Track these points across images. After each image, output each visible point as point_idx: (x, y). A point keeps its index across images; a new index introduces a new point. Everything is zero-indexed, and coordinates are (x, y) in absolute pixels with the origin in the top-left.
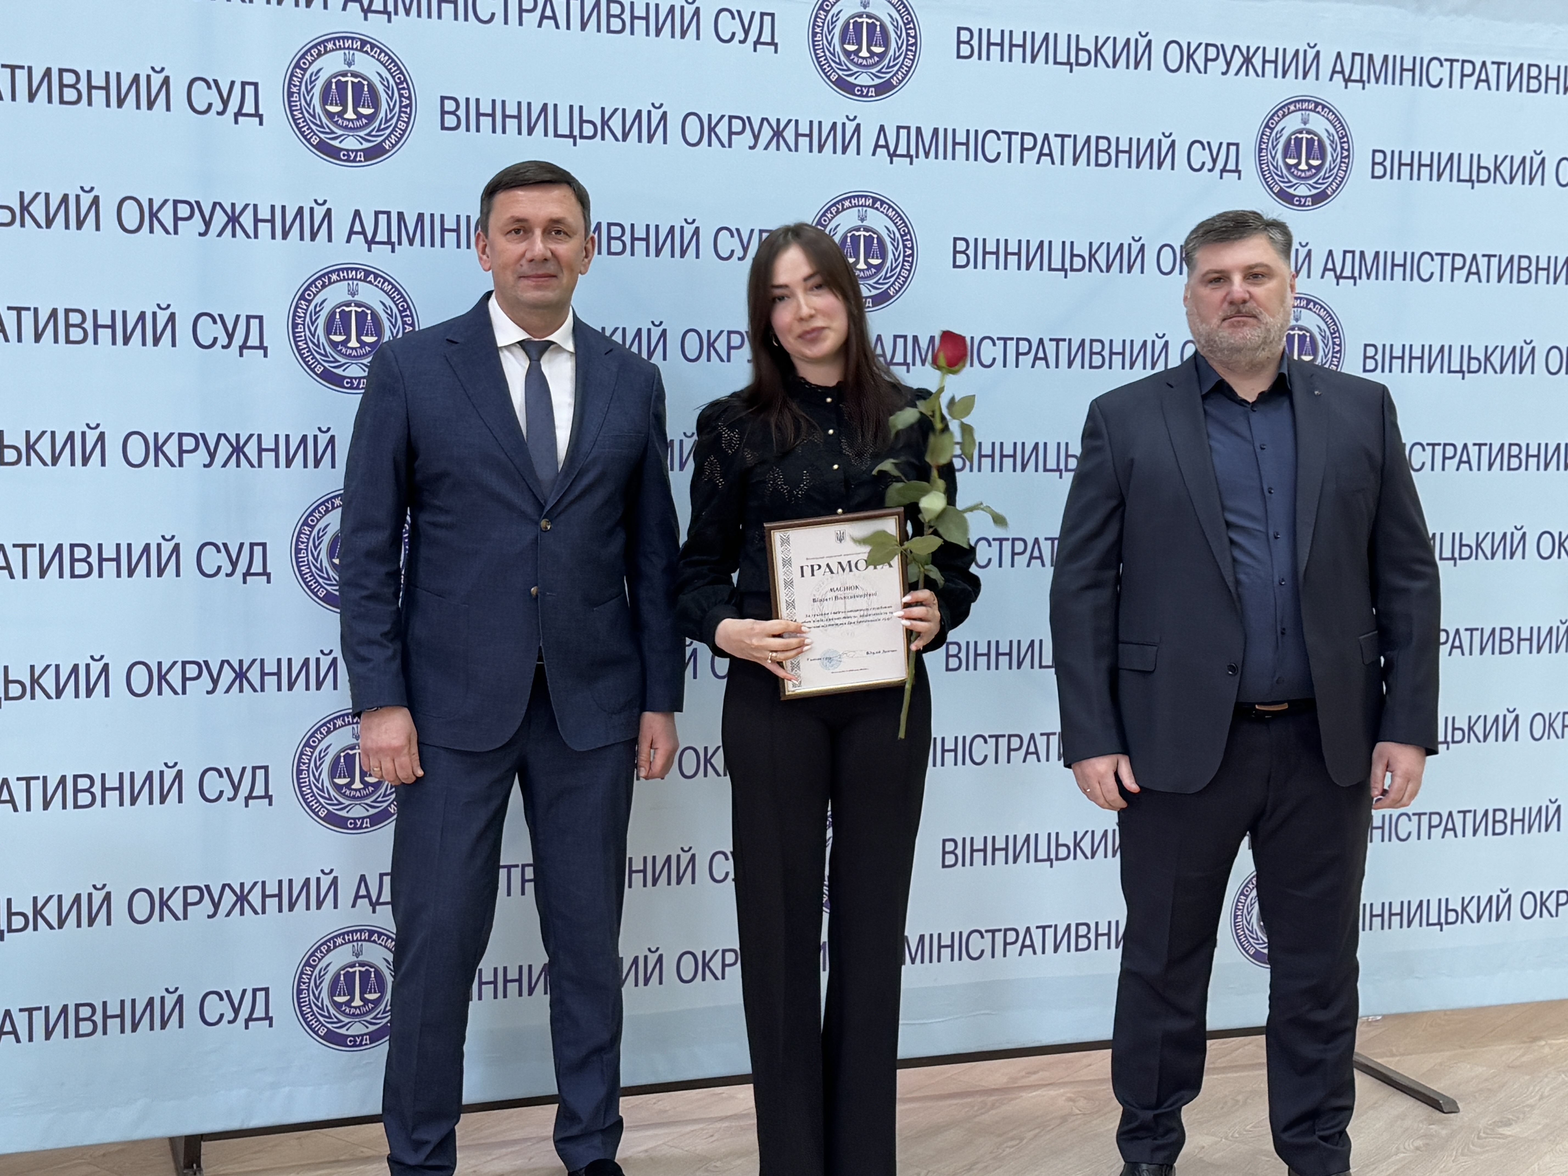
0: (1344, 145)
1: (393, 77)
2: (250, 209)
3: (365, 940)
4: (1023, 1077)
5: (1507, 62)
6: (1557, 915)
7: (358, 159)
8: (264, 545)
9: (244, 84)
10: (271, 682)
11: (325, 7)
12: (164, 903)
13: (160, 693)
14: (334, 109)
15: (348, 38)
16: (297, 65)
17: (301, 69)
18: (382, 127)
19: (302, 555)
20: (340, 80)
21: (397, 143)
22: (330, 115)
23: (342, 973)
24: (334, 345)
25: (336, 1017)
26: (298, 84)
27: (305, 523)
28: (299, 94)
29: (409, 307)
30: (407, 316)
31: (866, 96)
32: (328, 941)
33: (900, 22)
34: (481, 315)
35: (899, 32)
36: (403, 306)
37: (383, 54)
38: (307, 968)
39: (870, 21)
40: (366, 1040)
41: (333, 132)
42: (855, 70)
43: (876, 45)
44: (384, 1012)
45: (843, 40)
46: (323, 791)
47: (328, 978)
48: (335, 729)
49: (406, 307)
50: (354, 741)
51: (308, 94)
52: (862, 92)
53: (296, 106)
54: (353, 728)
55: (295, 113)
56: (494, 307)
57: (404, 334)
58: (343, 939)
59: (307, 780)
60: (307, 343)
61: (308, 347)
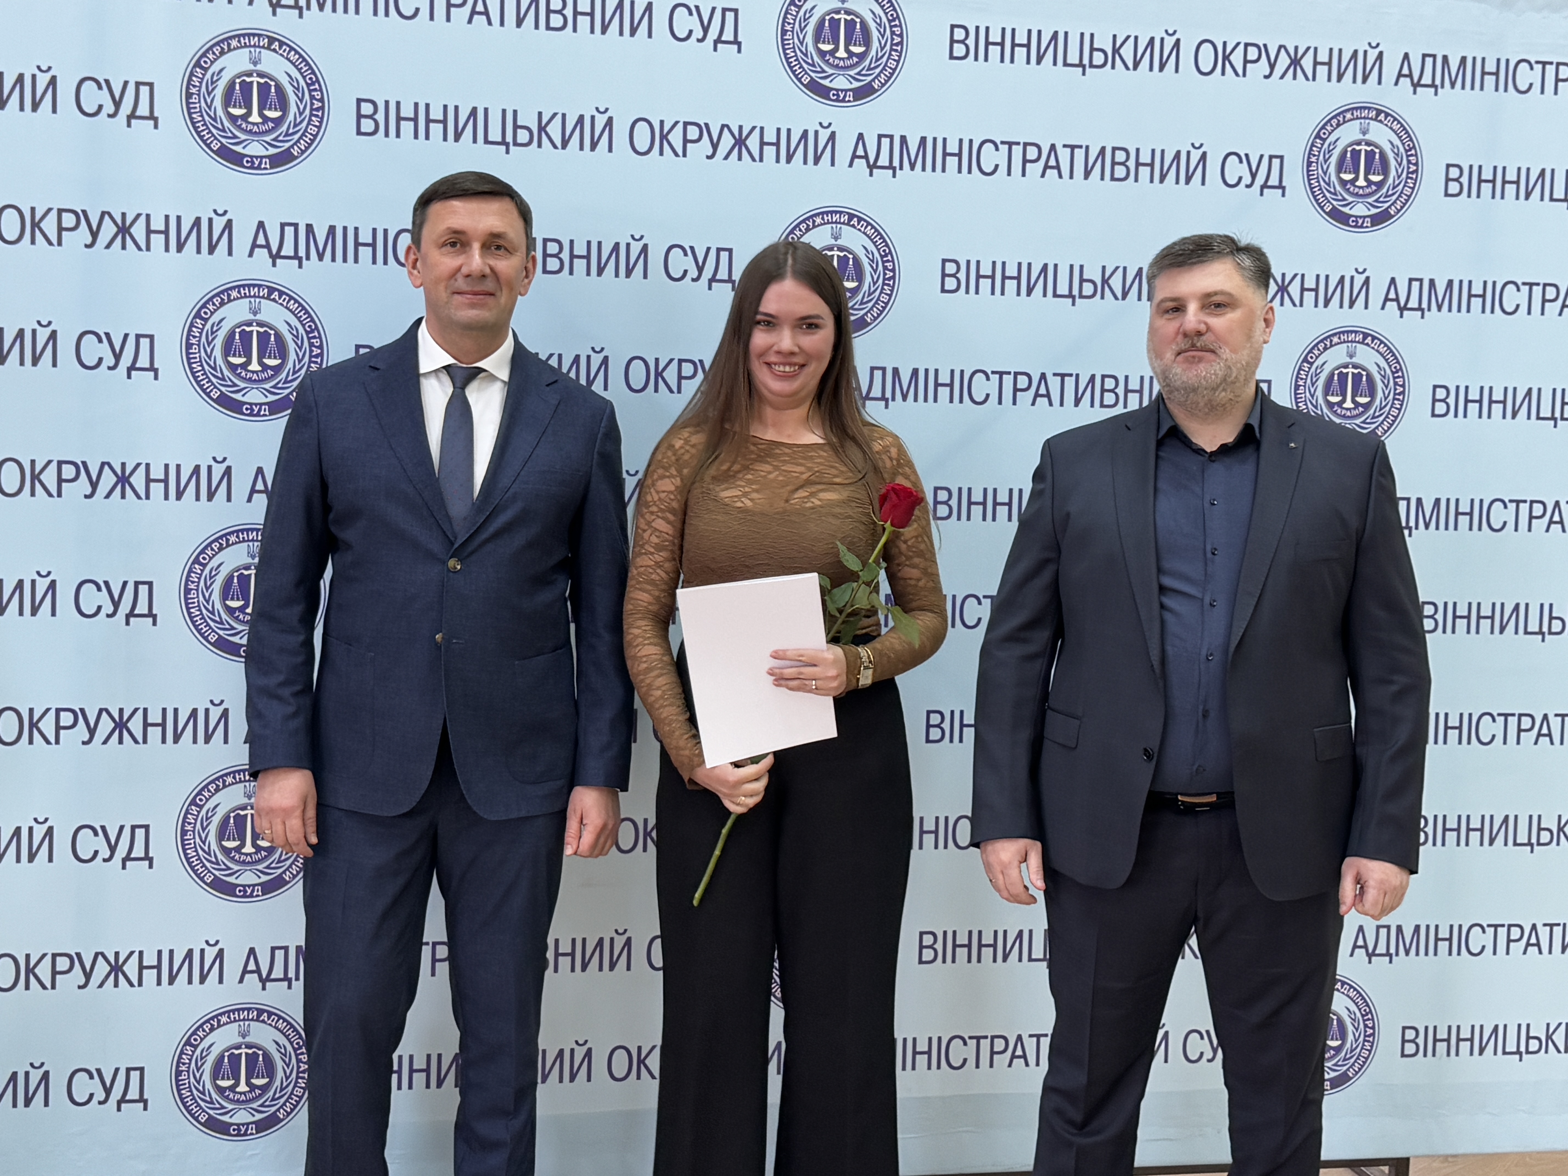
0: (1411, 158)
1: (304, 78)
2: (143, 219)
3: (252, 1020)
7: (263, 166)
8: (150, 584)
9: (138, 84)
10: (154, 733)
11: (230, 1)
12: (30, 971)
13: (31, 742)
14: (237, 112)
15: (254, 35)
16: (198, 64)
17: (202, 68)
18: (291, 131)
19: (192, 596)
20: (244, 80)
21: (307, 148)
22: (233, 119)
23: (227, 1054)
24: (233, 367)
25: (219, 1103)
26: (198, 85)
27: (196, 561)
28: (199, 95)
29: (317, 328)
30: (315, 338)
31: (843, 101)
32: (212, 1019)
33: (884, 19)
34: (409, 341)
35: (882, 30)
36: (310, 327)
37: (293, 53)
38: (188, 1047)
39: (849, 18)
40: (252, 1129)
41: (235, 137)
42: (830, 71)
43: (855, 45)
44: (273, 1099)
45: (818, 38)
46: (209, 854)
47: (211, 1060)
48: (225, 787)
49: (314, 327)
50: (246, 801)
51: (209, 95)
52: (838, 96)
53: (195, 107)
54: (245, 786)
55: (194, 115)
56: (423, 331)
57: (311, 357)
58: (229, 1017)
59: (192, 841)
60: (201, 365)
61: (204, 369)
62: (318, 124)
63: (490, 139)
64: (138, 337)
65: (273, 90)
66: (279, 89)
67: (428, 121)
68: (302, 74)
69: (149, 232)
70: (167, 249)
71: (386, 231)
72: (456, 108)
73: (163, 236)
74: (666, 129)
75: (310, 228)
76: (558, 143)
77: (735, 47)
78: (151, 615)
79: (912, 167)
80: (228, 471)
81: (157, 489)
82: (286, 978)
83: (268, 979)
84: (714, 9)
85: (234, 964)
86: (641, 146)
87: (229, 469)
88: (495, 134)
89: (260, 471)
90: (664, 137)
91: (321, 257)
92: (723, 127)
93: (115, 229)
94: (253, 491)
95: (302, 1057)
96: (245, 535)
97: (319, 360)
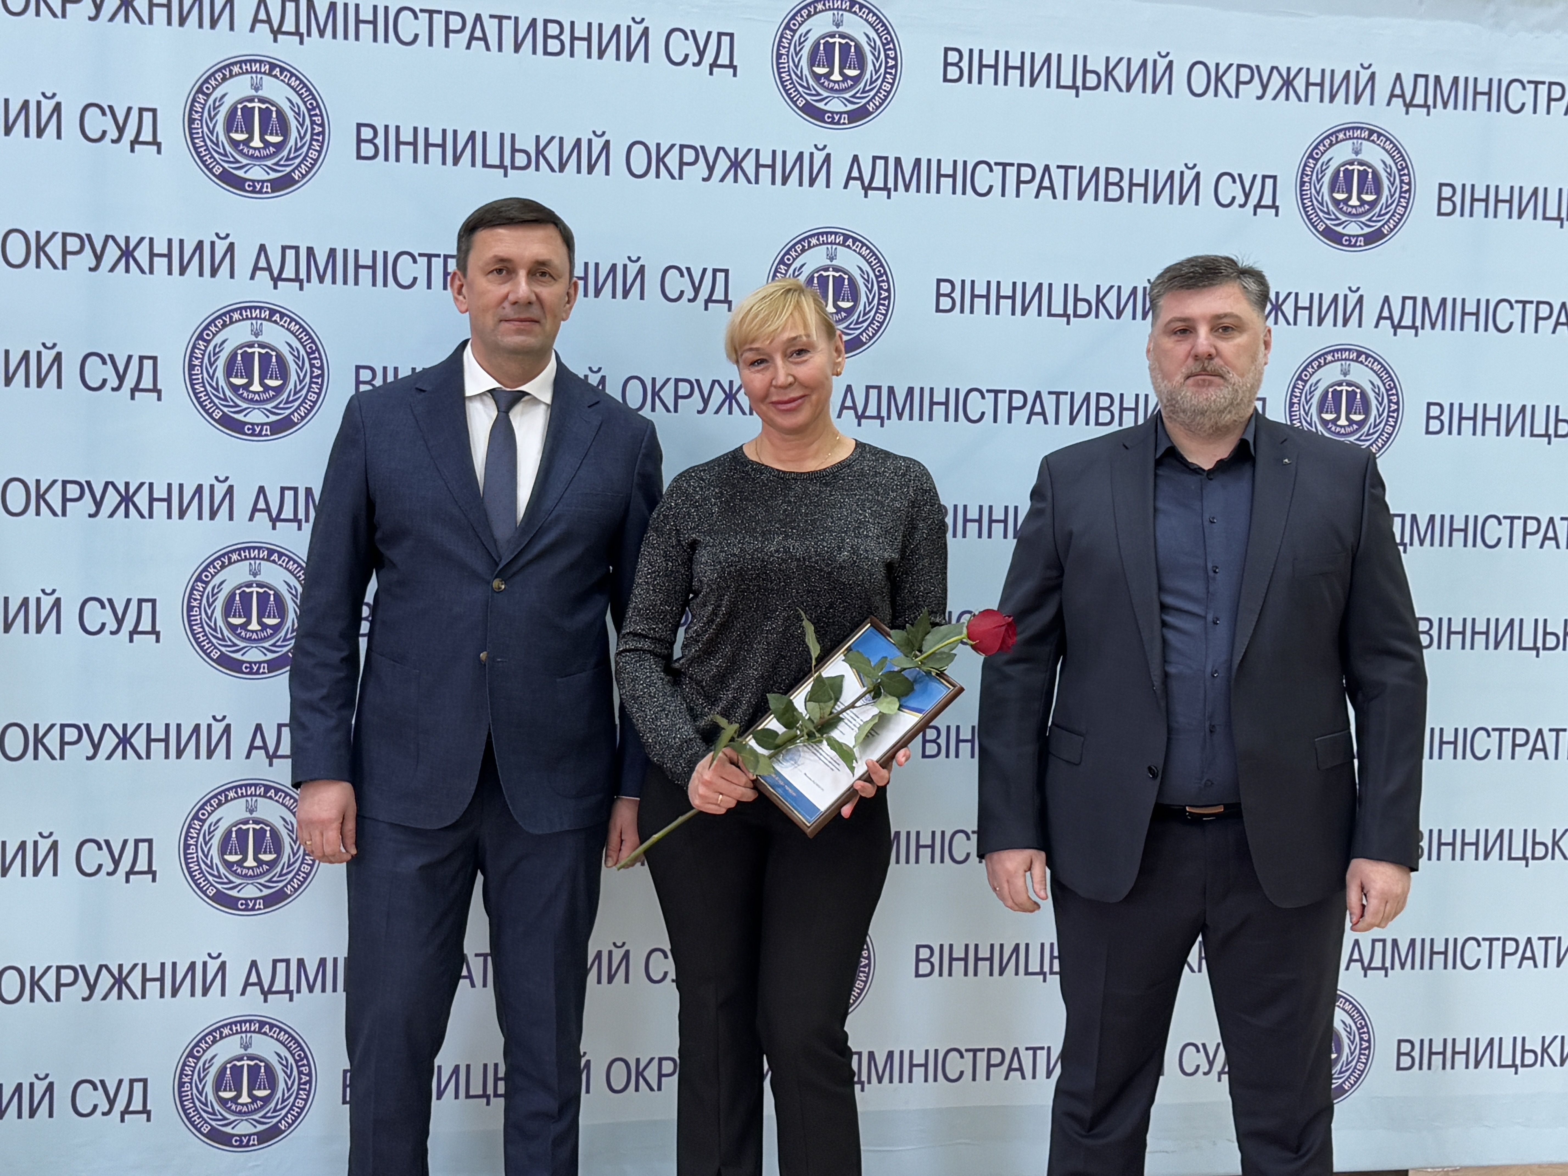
0: (1404, 178)
1: (305, 103)
2: (146, 243)
3: (254, 1032)
7: (265, 190)
8: (153, 602)
9: (141, 110)
10: (158, 748)
11: (232, 28)
12: (35, 983)
13: (36, 757)
14: (239, 137)
15: (255, 61)
16: (200, 90)
17: (204, 94)
18: (292, 156)
19: (194, 613)
20: (245, 106)
21: (308, 173)
22: (235, 144)
23: (229, 1066)
24: (235, 388)
25: (221, 1114)
26: (200, 110)
27: (199, 579)
28: (201, 120)
29: (317, 349)
30: (315, 358)
31: (838, 123)
32: (215, 1030)
33: (878, 42)
34: (454, 363)
35: (876, 54)
36: (311, 348)
37: (293, 79)
38: (190, 1059)
39: (843, 41)
40: (254, 1140)
41: (237, 161)
42: (825, 94)
43: (850, 68)
44: (275, 1111)
45: (812, 62)
46: (211, 868)
47: (213, 1071)
48: (227, 801)
49: (314, 348)
50: (248, 815)
51: (211, 121)
52: (833, 118)
53: (198, 133)
54: (247, 801)
55: (196, 141)
56: (468, 355)
57: (311, 377)
58: (231, 1029)
59: (195, 855)
60: (204, 386)
61: (206, 390)
62: (318, 148)
63: (488, 163)
64: (141, 358)
65: (274, 115)
66: (280, 113)
67: (427, 145)
68: (302, 99)
69: (152, 255)
70: (170, 272)
71: (385, 253)
72: (455, 132)
73: (166, 259)
74: (663, 152)
75: (310, 251)
76: (556, 166)
77: (731, 70)
78: (154, 632)
79: (907, 189)
80: (230, 490)
81: (160, 508)
82: (288, 991)
83: (270, 991)
84: (709, 34)
85: (236, 977)
86: (638, 169)
87: (231, 488)
88: (493, 158)
89: (261, 490)
90: (660, 160)
91: (321, 279)
92: (719, 149)
93: (119, 253)
94: (255, 510)
95: (303, 1068)
96: (247, 554)
97: (320, 381)
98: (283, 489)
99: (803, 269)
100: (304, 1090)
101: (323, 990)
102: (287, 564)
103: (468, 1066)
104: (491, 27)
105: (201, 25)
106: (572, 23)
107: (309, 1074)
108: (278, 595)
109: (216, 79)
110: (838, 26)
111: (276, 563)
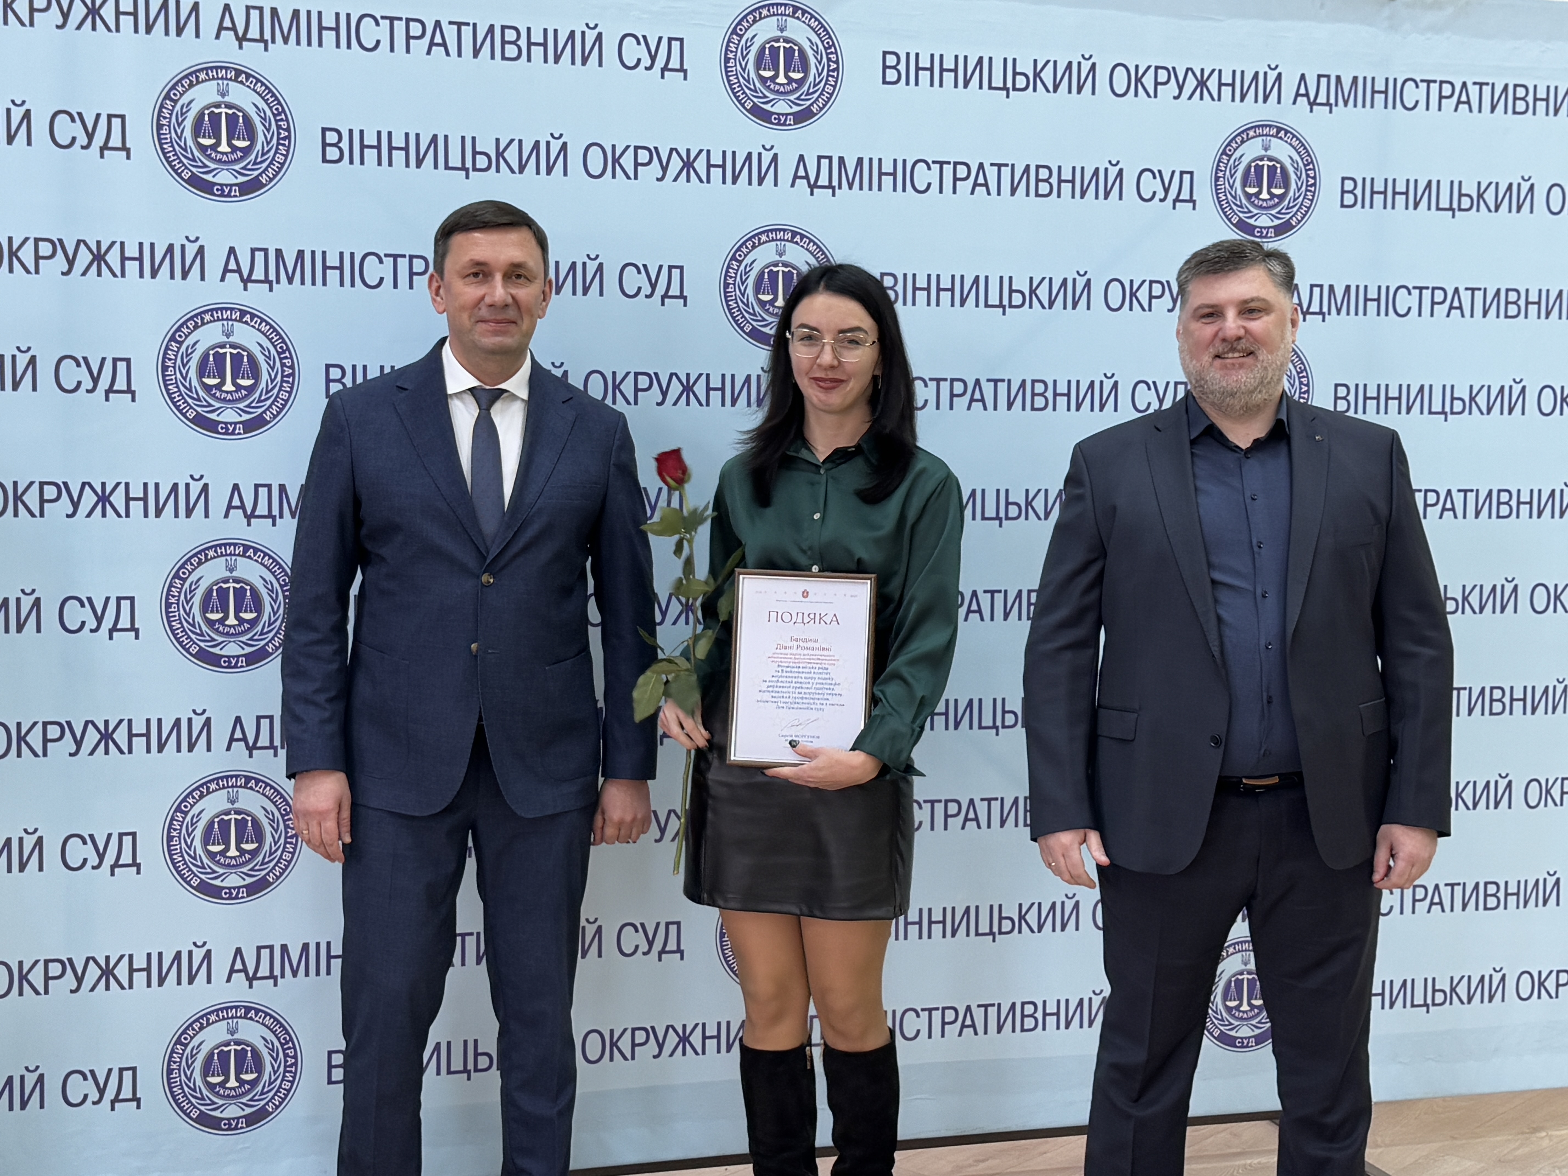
0: (1309, 172)
1: (271, 108)
2: (117, 246)
3: (240, 1017)
4: (970, 1166)
5: (1491, 82)
6: (1557, 997)
7: (233, 194)
8: (132, 599)
9: (110, 117)
10: (139, 743)
11: (197, 35)
12: (23, 977)
13: (19, 755)
14: (207, 142)
15: (221, 68)
16: (167, 97)
17: (171, 100)
18: (259, 160)
19: (173, 610)
20: (212, 112)
21: (275, 176)
22: (203, 148)
23: (216, 1051)
24: (207, 388)
25: (210, 1099)
26: (168, 116)
27: (176, 576)
28: (169, 126)
29: (288, 349)
30: (286, 358)
31: (784, 124)
32: (202, 1017)
33: (821, 47)
34: (433, 361)
35: (819, 57)
36: (281, 347)
37: (259, 84)
38: (178, 1046)
39: (788, 46)
40: (242, 1123)
41: (206, 166)
42: (772, 97)
43: (794, 71)
44: (262, 1094)
45: (759, 65)
46: (195, 859)
47: (201, 1058)
48: (208, 793)
49: (285, 348)
50: (230, 806)
51: (179, 126)
52: (780, 120)
53: (166, 139)
54: (228, 792)
55: (165, 146)
56: (447, 352)
57: (283, 376)
58: (218, 1016)
59: (178, 847)
60: (177, 387)
61: (179, 391)
62: (284, 152)
63: (450, 165)
64: (115, 360)
65: (241, 120)
66: (247, 119)
67: (391, 148)
68: (268, 105)
69: (124, 259)
70: (141, 276)
71: (352, 254)
72: (418, 135)
73: (137, 263)
74: (618, 153)
75: (279, 253)
76: (516, 168)
77: (682, 74)
78: (133, 629)
79: (851, 186)
80: (205, 488)
81: (137, 507)
82: (272, 976)
83: (255, 977)
84: (660, 39)
85: (221, 964)
86: (596, 170)
87: (206, 486)
88: (455, 160)
89: (236, 487)
90: (616, 161)
91: (290, 280)
92: (672, 150)
93: (91, 257)
94: (230, 507)
95: (289, 1051)
96: (223, 550)
97: (291, 380)
98: (257, 486)
99: (754, 265)
100: (290, 1072)
101: (307, 974)
102: (263, 559)
103: (449, 1043)
104: (450, 33)
105: (167, 33)
106: (529, 29)
107: (295, 1057)
108: (256, 591)
109: (183, 86)
110: (782, 30)
111: (252, 559)
